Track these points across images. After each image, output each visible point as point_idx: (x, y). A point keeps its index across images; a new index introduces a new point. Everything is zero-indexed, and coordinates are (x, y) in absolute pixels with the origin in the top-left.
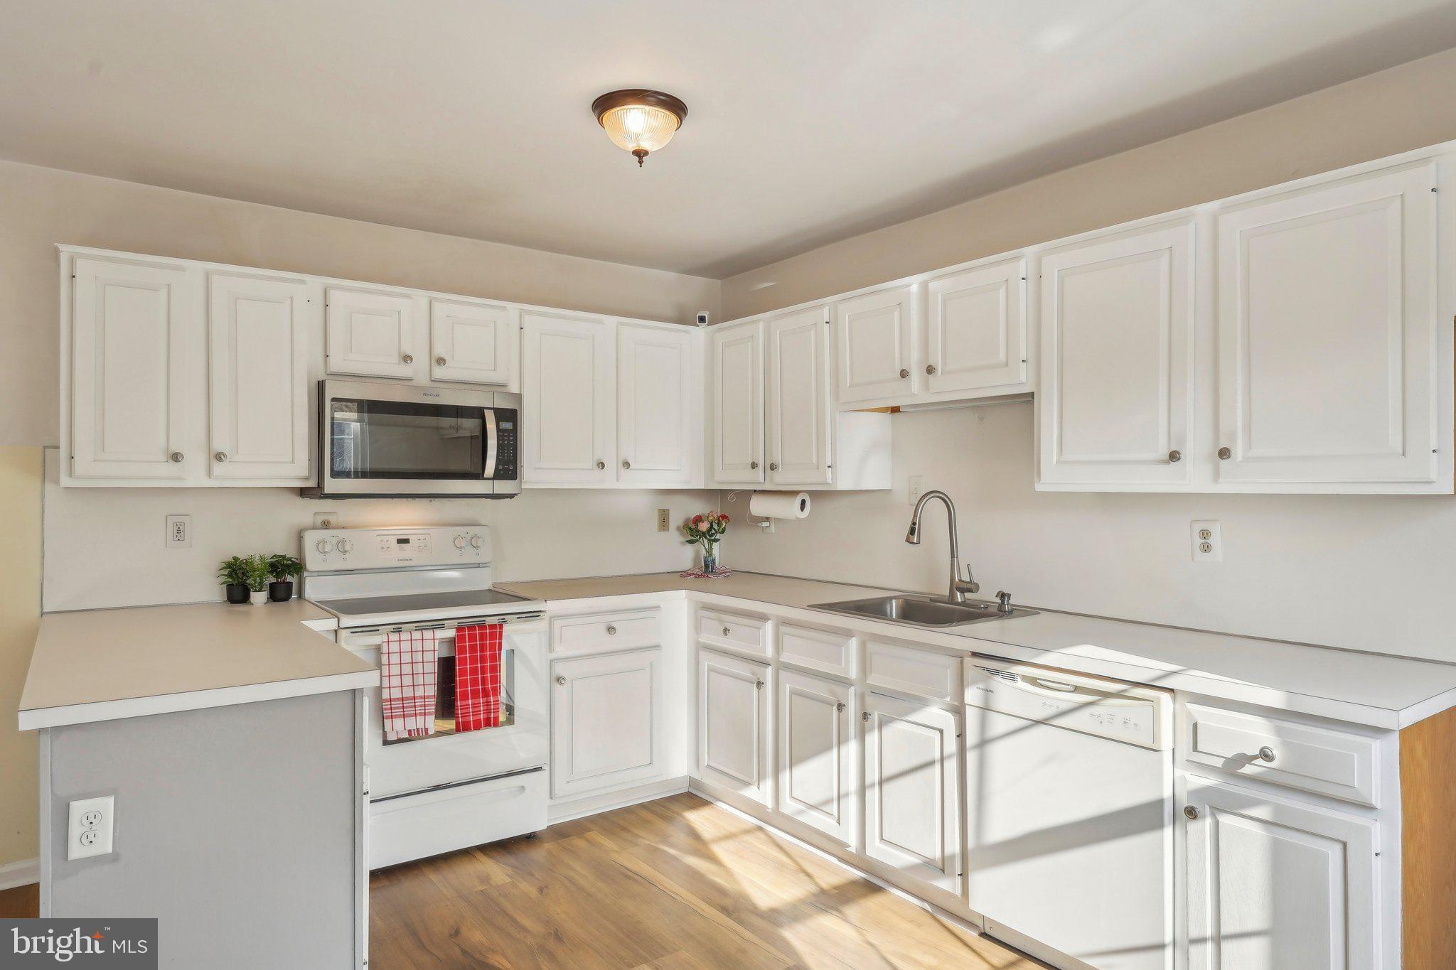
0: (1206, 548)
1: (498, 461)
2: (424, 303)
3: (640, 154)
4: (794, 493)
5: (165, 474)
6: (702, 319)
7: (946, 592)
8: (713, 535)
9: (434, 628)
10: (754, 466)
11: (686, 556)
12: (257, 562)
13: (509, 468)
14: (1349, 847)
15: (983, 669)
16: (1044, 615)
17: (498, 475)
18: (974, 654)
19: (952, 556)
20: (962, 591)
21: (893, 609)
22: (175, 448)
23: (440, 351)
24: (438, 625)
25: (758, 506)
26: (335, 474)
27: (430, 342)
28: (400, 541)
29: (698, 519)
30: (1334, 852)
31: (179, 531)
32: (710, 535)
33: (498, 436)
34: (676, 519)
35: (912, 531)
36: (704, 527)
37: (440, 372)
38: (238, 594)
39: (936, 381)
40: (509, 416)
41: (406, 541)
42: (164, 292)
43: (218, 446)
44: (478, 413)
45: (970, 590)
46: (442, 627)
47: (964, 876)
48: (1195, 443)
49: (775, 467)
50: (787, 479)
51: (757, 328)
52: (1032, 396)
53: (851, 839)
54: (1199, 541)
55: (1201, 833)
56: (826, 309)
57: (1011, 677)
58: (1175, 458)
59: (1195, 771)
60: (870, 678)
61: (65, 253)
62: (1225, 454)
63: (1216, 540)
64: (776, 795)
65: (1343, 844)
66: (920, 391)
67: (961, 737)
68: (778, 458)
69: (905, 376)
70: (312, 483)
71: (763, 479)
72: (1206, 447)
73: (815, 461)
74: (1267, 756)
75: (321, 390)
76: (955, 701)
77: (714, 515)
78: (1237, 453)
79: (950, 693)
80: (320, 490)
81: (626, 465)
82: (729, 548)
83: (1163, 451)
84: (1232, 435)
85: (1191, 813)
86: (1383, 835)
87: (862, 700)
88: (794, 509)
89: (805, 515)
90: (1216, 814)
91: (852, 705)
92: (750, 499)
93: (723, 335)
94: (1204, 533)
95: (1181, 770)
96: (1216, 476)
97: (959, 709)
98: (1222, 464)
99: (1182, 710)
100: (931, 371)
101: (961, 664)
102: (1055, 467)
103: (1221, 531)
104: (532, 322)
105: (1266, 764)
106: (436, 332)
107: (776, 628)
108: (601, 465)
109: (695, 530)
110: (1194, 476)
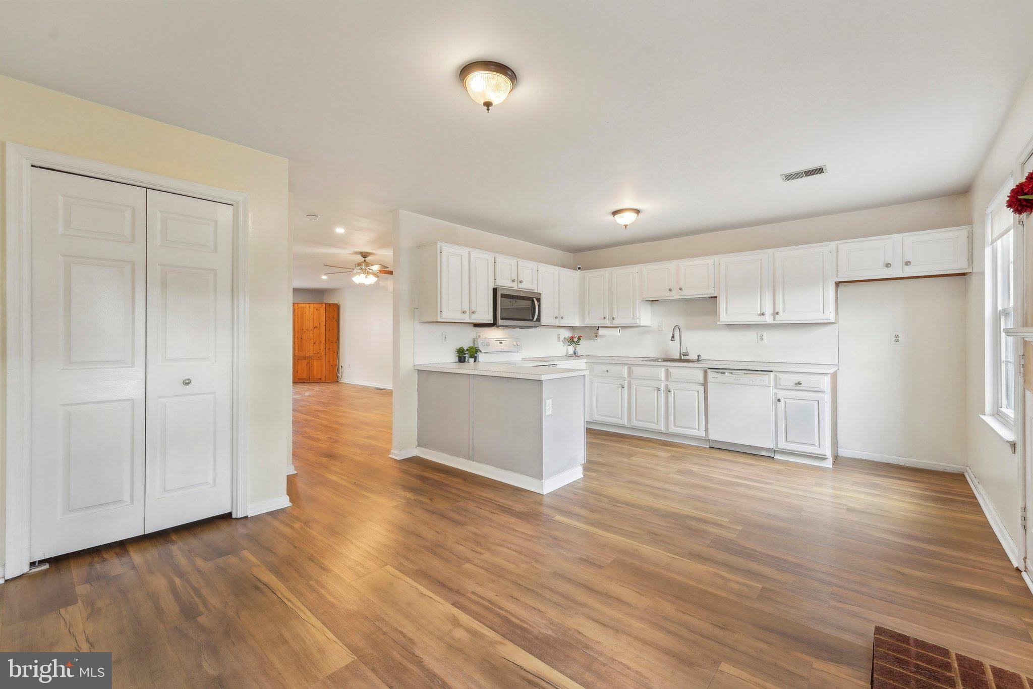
0: (762, 339)
1: (538, 316)
2: (515, 262)
3: (626, 226)
4: (617, 327)
5: (460, 317)
6: (579, 268)
7: (678, 355)
10: (605, 318)
11: (562, 350)
13: (539, 319)
14: (820, 402)
15: (714, 372)
17: (536, 321)
18: (709, 369)
19: (681, 346)
20: (684, 355)
21: (662, 359)
22: (462, 308)
23: (520, 278)
25: (601, 332)
26: (501, 319)
27: (518, 275)
29: (571, 338)
30: (816, 403)
31: (445, 338)
32: (577, 343)
33: (538, 307)
34: (562, 338)
35: (673, 337)
36: (576, 340)
37: (521, 286)
38: (462, 359)
39: (683, 293)
40: (539, 300)
41: (501, 343)
42: (460, 258)
43: (473, 309)
44: (532, 299)
45: (687, 355)
47: (707, 430)
48: (768, 310)
49: (613, 319)
50: (617, 322)
51: (605, 273)
52: (716, 297)
53: (662, 428)
54: (759, 338)
55: (781, 405)
56: (637, 268)
57: (724, 373)
58: (763, 314)
59: (779, 391)
60: (670, 379)
61: (439, 244)
62: (777, 313)
63: (765, 337)
64: (629, 420)
65: (818, 401)
66: (675, 295)
67: (706, 392)
68: (615, 316)
69: (670, 290)
70: (492, 322)
71: (607, 323)
72: (771, 312)
73: (632, 316)
74: (799, 383)
75: (495, 291)
76: (704, 383)
77: (577, 336)
78: (781, 313)
79: (701, 380)
80: (494, 324)
81: (562, 318)
82: (584, 347)
83: (759, 312)
84: (779, 308)
85: (779, 400)
86: (827, 398)
87: (667, 386)
88: (616, 332)
89: (619, 334)
90: (786, 400)
91: (663, 388)
92: (598, 330)
93: (589, 274)
94: (761, 336)
95: (775, 391)
96: (774, 319)
97: (705, 384)
98: (777, 315)
99: (776, 376)
100: (681, 289)
101: (705, 372)
102: (725, 317)
103: (766, 334)
104: (540, 268)
105: (800, 385)
106: (519, 271)
107: (629, 368)
108: (556, 318)
109: (571, 341)
110: (768, 319)
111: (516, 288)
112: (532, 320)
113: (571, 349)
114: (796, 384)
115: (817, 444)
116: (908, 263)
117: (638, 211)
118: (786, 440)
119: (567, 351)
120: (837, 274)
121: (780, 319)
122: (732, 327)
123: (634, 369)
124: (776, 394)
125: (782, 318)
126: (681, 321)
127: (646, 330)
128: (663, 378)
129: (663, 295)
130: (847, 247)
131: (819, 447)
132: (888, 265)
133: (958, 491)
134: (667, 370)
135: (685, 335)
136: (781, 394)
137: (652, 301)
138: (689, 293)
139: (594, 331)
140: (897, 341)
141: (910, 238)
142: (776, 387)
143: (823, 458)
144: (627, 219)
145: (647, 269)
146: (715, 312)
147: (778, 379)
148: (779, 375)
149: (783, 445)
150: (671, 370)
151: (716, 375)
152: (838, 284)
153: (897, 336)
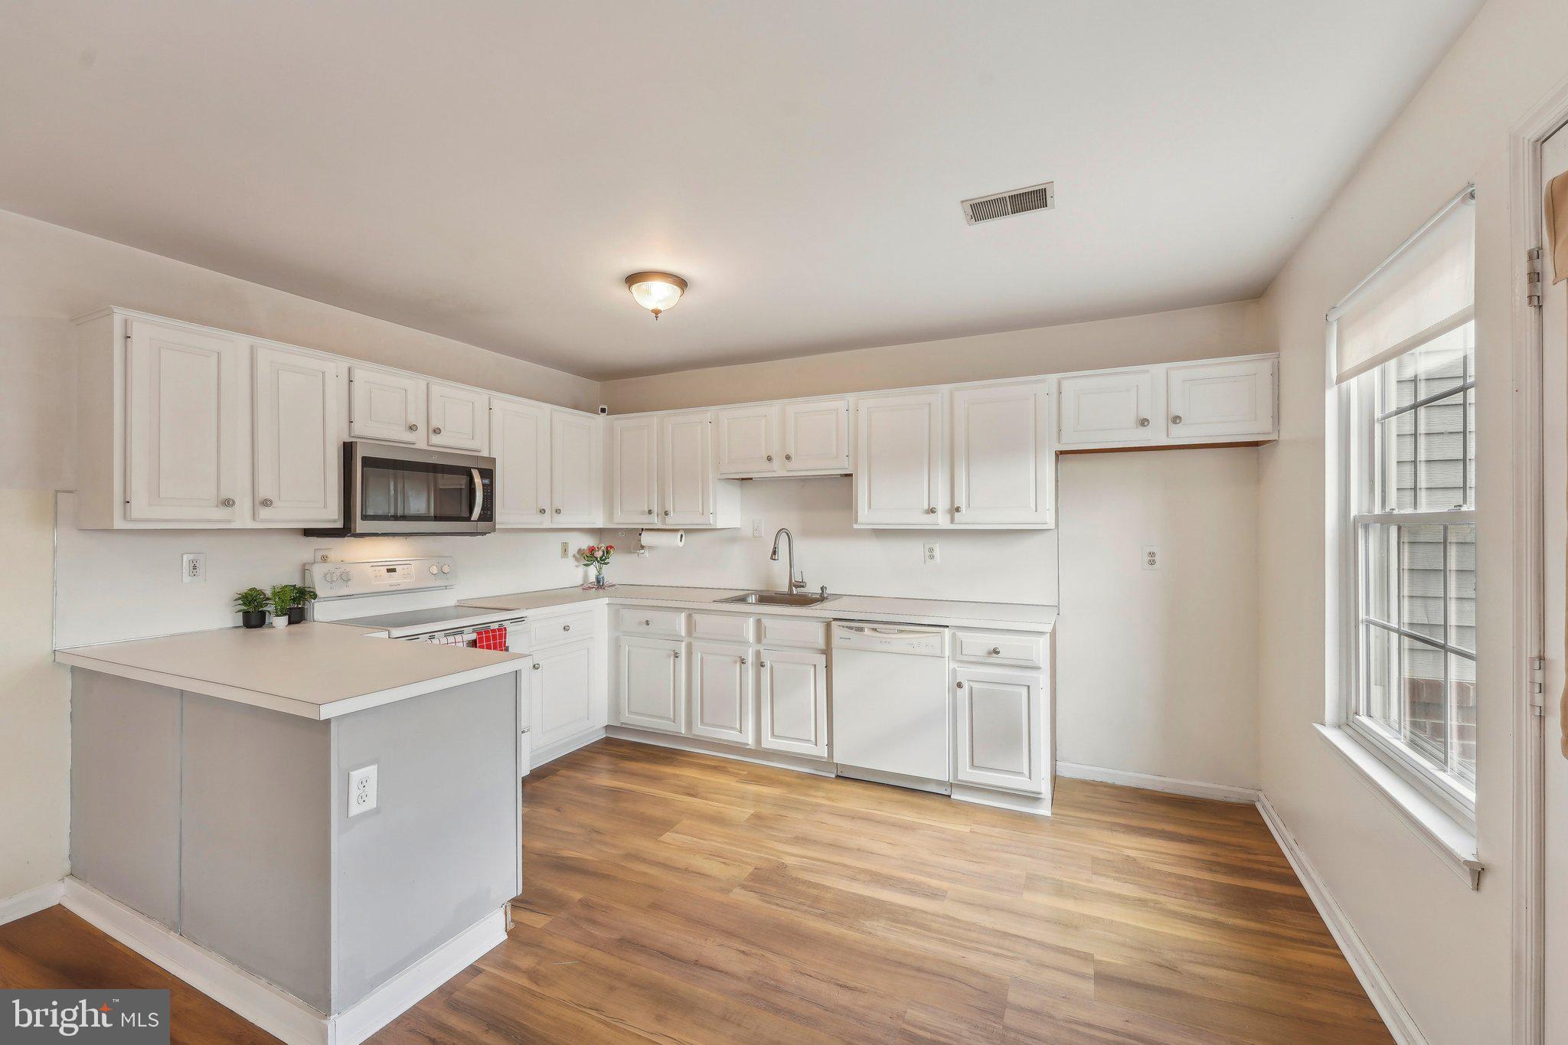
0: (932, 557)
1: (483, 509)
2: (423, 385)
3: (657, 312)
4: (677, 530)
5: (218, 516)
6: (603, 410)
7: (786, 589)
8: (604, 560)
9: (455, 634)
10: (650, 512)
11: (576, 574)
12: (269, 593)
13: (488, 514)
14: (1031, 688)
15: (843, 627)
16: (844, 597)
17: (481, 518)
18: (835, 619)
19: (791, 567)
20: (797, 587)
21: (752, 599)
22: (224, 495)
23: (435, 423)
24: (458, 631)
25: (646, 539)
26: (365, 517)
27: (428, 416)
28: (389, 571)
29: (592, 550)
30: (1024, 691)
31: (195, 567)
32: (603, 561)
33: (483, 489)
34: (573, 550)
35: (774, 552)
36: (599, 554)
37: (436, 439)
38: (254, 621)
39: (791, 465)
40: (488, 474)
41: (394, 570)
42: (214, 360)
43: (263, 493)
44: (467, 472)
45: (803, 587)
46: (462, 633)
47: (830, 745)
48: (942, 504)
49: (666, 513)
50: (672, 521)
51: (653, 420)
52: (851, 475)
53: (750, 740)
54: (928, 554)
55: (963, 694)
56: (710, 412)
57: (861, 629)
58: (932, 511)
59: (960, 665)
60: (764, 641)
61: (119, 315)
62: (958, 510)
63: (937, 552)
64: (689, 724)
65: (1029, 687)
66: (779, 469)
67: (829, 667)
68: (670, 507)
69: (769, 459)
70: (339, 525)
71: (655, 521)
72: (947, 506)
73: (700, 510)
74: (996, 652)
75: (348, 449)
76: (824, 647)
77: (603, 546)
78: (963, 509)
79: (821, 643)
80: (345, 531)
81: (558, 511)
82: (617, 568)
83: (926, 507)
84: (961, 501)
85: (959, 685)
86: (1043, 679)
87: (758, 654)
88: (674, 540)
89: (681, 544)
90: (971, 683)
91: (750, 658)
92: (640, 534)
93: (621, 422)
94: (931, 550)
95: (953, 665)
96: (952, 521)
97: (827, 652)
98: (956, 514)
99: (954, 636)
100: (788, 458)
101: (828, 626)
102: (867, 515)
103: (940, 548)
104: (497, 405)
105: (995, 655)
106: (433, 408)
107: (689, 617)
108: (543, 511)
109: (589, 556)
110: (942, 521)
111: (422, 445)
112: (468, 519)
113: (592, 571)
114: (990, 653)
115: (1026, 771)
116: (1176, 419)
117: (682, 283)
118: (973, 765)
119: (586, 576)
120: (1059, 438)
121: (964, 520)
122: (880, 533)
123: (697, 617)
124: (954, 670)
125: (967, 519)
126: (790, 520)
127: (732, 536)
128: (751, 637)
129: (757, 469)
130: (1076, 384)
131: (1030, 778)
132: (1144, 422)
133: (1262, 862)
134: (759, 622)
135: (797, 545)
136: (965, 673)
137: (743, 479)
138: (802, 467)
139: (630, 539)
140: (1152, 563)
141: (1181, 372)
142: (954, 659)
143: (1034, 798)
144: (657, 295)
145: (727, 415)
146: (848, 503)
147: (958, 642)
148: (960, 634)
149: (967, 774)
150: (766, 621)
151: (846, 633)
152: (1060, 454)
153: (1152, 554)
